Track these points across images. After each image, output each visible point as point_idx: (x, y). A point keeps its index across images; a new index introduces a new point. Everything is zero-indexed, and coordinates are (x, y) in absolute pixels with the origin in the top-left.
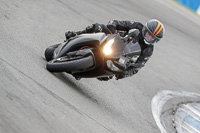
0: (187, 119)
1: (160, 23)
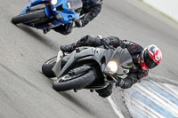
0: (135, 94)
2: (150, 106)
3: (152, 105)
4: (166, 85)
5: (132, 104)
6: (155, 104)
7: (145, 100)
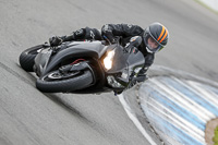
0: (153, 94)
1: (164, 28)
2: (171, 108)
3: (174, 107)
4: (191, 82)
5: (148, 105)
6: (177, 106)
7: (165, 101)
